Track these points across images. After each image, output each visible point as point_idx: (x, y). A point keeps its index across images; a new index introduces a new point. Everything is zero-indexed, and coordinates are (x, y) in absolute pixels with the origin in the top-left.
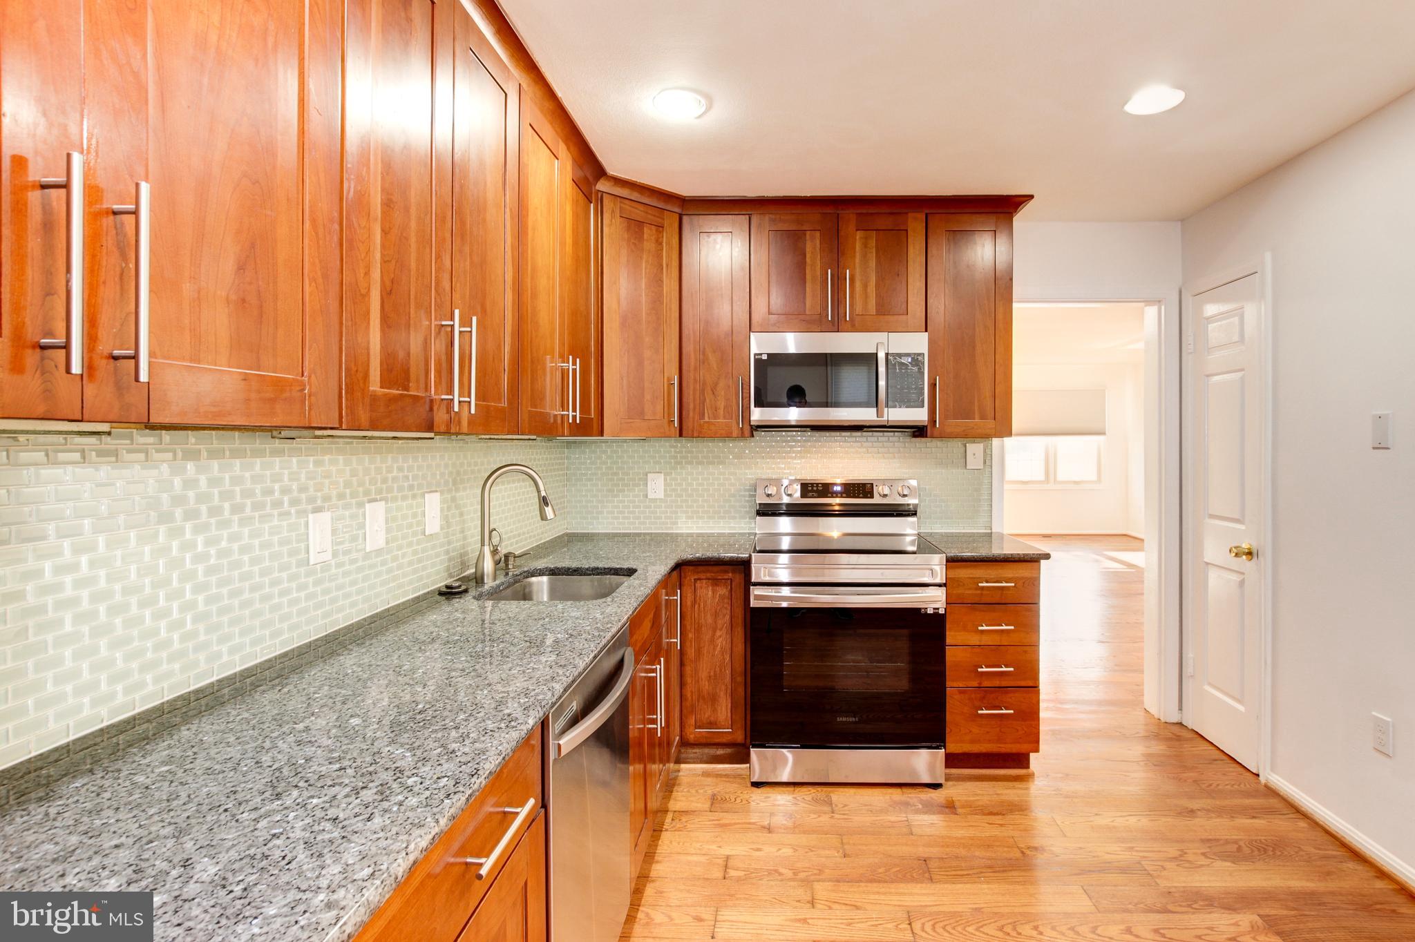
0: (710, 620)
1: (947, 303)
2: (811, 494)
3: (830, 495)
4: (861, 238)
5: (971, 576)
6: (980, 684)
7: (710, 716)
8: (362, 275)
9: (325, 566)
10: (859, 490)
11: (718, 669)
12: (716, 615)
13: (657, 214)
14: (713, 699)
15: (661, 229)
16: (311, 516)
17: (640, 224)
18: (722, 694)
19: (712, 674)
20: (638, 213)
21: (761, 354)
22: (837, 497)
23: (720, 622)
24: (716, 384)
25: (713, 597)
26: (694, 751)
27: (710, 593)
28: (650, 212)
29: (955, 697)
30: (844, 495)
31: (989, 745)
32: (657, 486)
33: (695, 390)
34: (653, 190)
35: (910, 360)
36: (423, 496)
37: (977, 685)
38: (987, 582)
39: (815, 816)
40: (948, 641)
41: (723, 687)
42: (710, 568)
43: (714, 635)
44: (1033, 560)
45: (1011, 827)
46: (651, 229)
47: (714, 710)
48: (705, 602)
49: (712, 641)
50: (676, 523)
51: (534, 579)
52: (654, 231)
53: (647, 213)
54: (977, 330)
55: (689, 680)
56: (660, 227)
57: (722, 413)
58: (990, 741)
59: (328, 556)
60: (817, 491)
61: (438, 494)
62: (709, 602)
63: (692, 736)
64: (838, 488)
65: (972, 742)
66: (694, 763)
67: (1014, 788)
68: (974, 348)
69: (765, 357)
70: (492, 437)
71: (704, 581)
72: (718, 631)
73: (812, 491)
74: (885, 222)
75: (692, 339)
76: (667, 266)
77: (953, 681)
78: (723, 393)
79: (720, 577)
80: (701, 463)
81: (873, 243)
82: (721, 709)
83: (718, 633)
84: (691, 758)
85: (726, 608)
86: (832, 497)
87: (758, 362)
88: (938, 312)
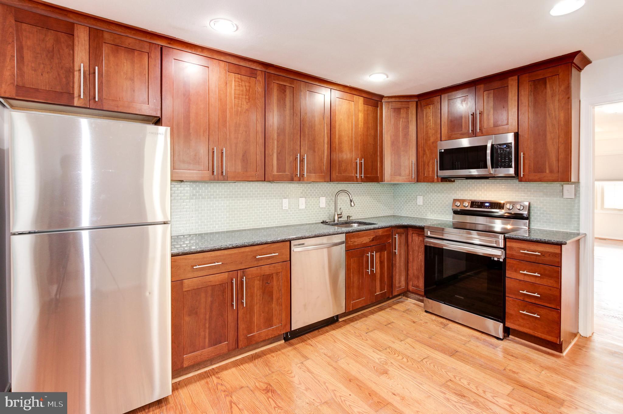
0: (417, 249)
1: (530, 117)
2: (474, 206)
3: (483, 207)
4: (486, 94)
5: (519, 247)
6: (524, 299)
7: (417, 284)
8: (271, 151)
9: (287, 210)
10: (497, 206)
11: (419, 267)
12: (419, 247)
13: (406, 104)
14: (418, 278)
15: (408, 109)
16: (283, 199)
17: (399, 109)
18: (421, 276)
19: (418, 268)
20: (398, 105)
21: (441, 150)
22: (486, 208)
23: (420, 250)
24: (429, 162)
25: (418, 240)
26: (413, 295)
27: (417, 239)
28: (403, 104)
29: (510, 302)
30: (490, 208)
31: (529, 330)
32: (420, 200)
33: (422, 165)
34: (403, 96)
35: (505, 146)
36: (319, 197)
37: (522, 299)
38: (528, 251)
39: (435, 326)
40: (507, 275)
41: (421, 274)
42: (417, 230)
43: (418, 254)
44: (560, 245)
45: (514, 362)
46: (404, 110)
47: (418, 282)
48: (416, 242)
49: (418, 256)
50: (427, 215)
51: (353, 224)
52: (405, 110)
53: (402, 104)
54: (548, 127)
55: (410, 269)
56: (408, 108)
57: (431, 173)
58: (529, 328)
59: (287, 208)
60: (478, 205)
61: (325, 197)
62: (417, 242)
63: (411, 289)
64: (487, 204)
65: (519, 325)
66: (413, 299)
67: (542, 355)
68: (546, 137)
69: (443, 151)
70: (339, 182)
71: (415, 234)
72: (420, 253)
73: (476, 205)
74: (497, 84)
75: (421, 146)
76: (411, 121)
77: (509, 294)
78: (431, 165)
79: (420, 233)
80: (435, 192)
81: (492, 95)
82: (420, 282)
83: (420, 254)
84: (412, 297)
85: (422, 245)
86: (484, 208)
87: (441, 153)
88: (524, 122)
